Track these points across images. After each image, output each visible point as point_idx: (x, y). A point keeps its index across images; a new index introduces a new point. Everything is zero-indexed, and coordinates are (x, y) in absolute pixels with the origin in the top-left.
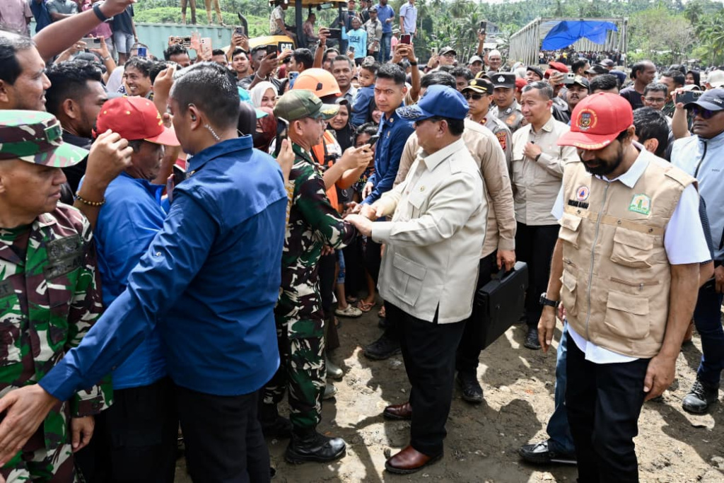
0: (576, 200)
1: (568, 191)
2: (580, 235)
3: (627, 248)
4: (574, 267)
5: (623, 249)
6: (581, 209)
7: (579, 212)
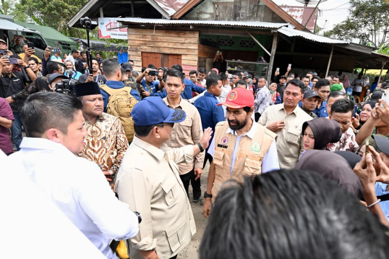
0: (221, 144)
1: (217, 140)
2: (224, 162)
3: (250, 168)
4: (221, 177)
5: (248, 169)
6: (224, 149)
7: (223, 150)
